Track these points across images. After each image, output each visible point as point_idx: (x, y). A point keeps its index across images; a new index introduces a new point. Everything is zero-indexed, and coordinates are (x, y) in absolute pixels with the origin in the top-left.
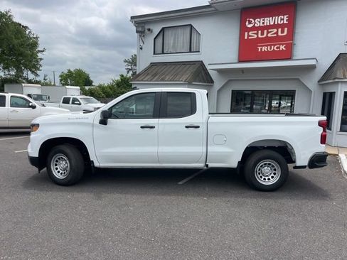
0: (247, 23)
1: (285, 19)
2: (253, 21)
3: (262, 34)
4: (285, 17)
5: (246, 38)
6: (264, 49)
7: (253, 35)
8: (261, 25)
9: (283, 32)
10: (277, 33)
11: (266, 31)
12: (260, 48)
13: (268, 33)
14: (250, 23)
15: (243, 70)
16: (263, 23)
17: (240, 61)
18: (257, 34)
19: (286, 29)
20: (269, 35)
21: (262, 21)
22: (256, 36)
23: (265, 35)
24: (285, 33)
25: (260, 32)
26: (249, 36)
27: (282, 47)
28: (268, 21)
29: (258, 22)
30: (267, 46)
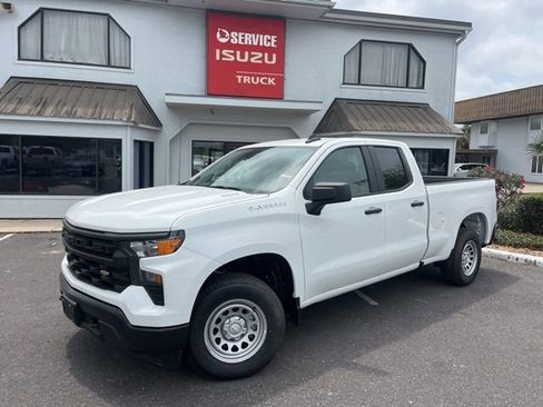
0: (218, 35)
1: (273, 41)
2: (228, 34)
3: (243, 57)
4: (273, 37)
5: (218, 58)
6: (247, 79)
7: (228, 55)
8: (240, 42)
9: (270, 59)
10: (262, 59)
11: (247, 53)
12: (239, 77)
13: (250, 56)
14: (223, 35)
15: (212, 110)
16: (243, 41)
17: (210, 94)
18: (235, 55)
19: (274, 55)
20: (252, 60)
21: (240, 38)
22: (232, 58)
23: (246, 60)
24: (274, 62)
25: (238, 53)
26: (222, 56)
27: (271, 81)
28: (250, 39)
29: (236, 38)
30: (251, 76)
